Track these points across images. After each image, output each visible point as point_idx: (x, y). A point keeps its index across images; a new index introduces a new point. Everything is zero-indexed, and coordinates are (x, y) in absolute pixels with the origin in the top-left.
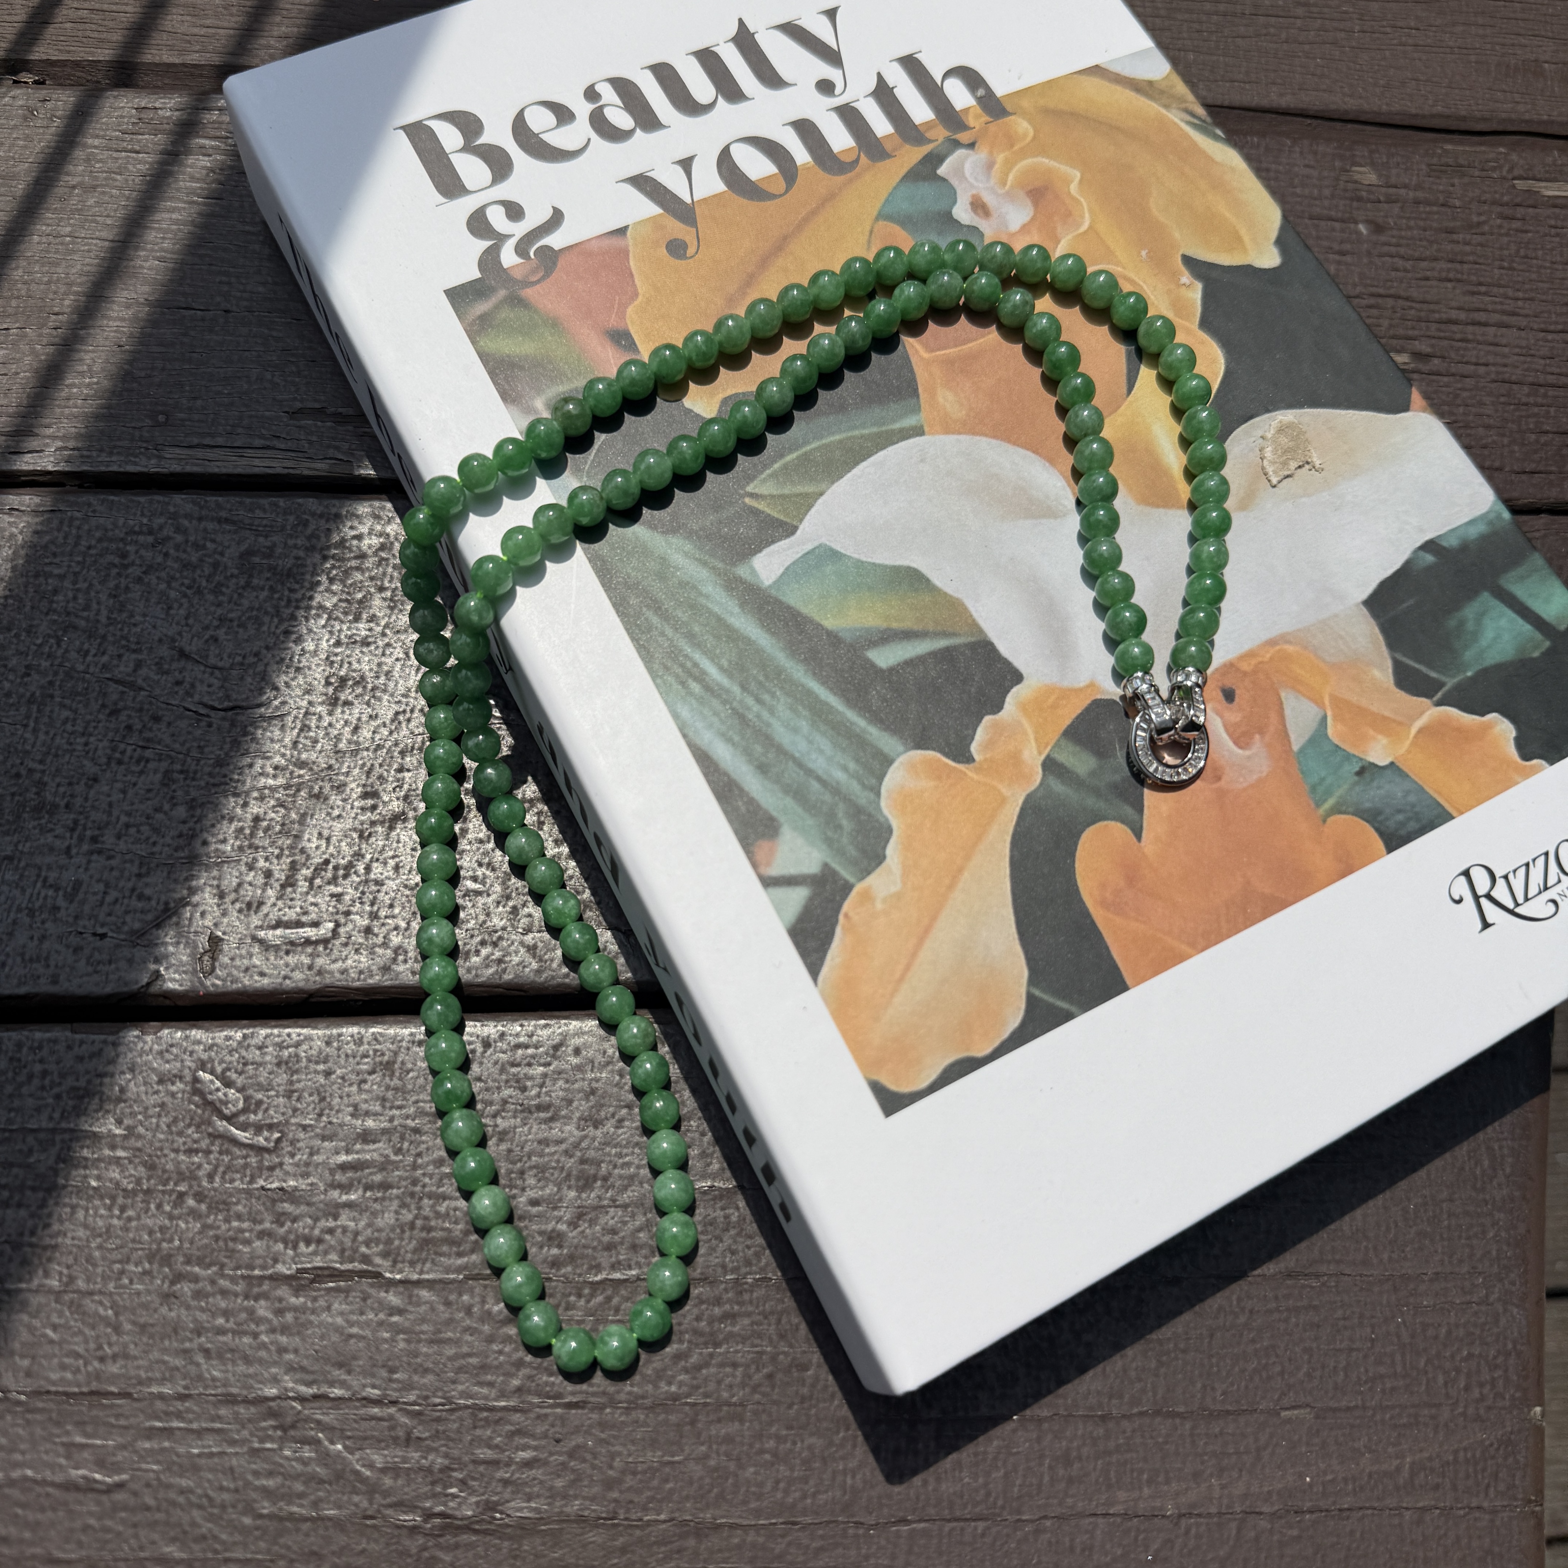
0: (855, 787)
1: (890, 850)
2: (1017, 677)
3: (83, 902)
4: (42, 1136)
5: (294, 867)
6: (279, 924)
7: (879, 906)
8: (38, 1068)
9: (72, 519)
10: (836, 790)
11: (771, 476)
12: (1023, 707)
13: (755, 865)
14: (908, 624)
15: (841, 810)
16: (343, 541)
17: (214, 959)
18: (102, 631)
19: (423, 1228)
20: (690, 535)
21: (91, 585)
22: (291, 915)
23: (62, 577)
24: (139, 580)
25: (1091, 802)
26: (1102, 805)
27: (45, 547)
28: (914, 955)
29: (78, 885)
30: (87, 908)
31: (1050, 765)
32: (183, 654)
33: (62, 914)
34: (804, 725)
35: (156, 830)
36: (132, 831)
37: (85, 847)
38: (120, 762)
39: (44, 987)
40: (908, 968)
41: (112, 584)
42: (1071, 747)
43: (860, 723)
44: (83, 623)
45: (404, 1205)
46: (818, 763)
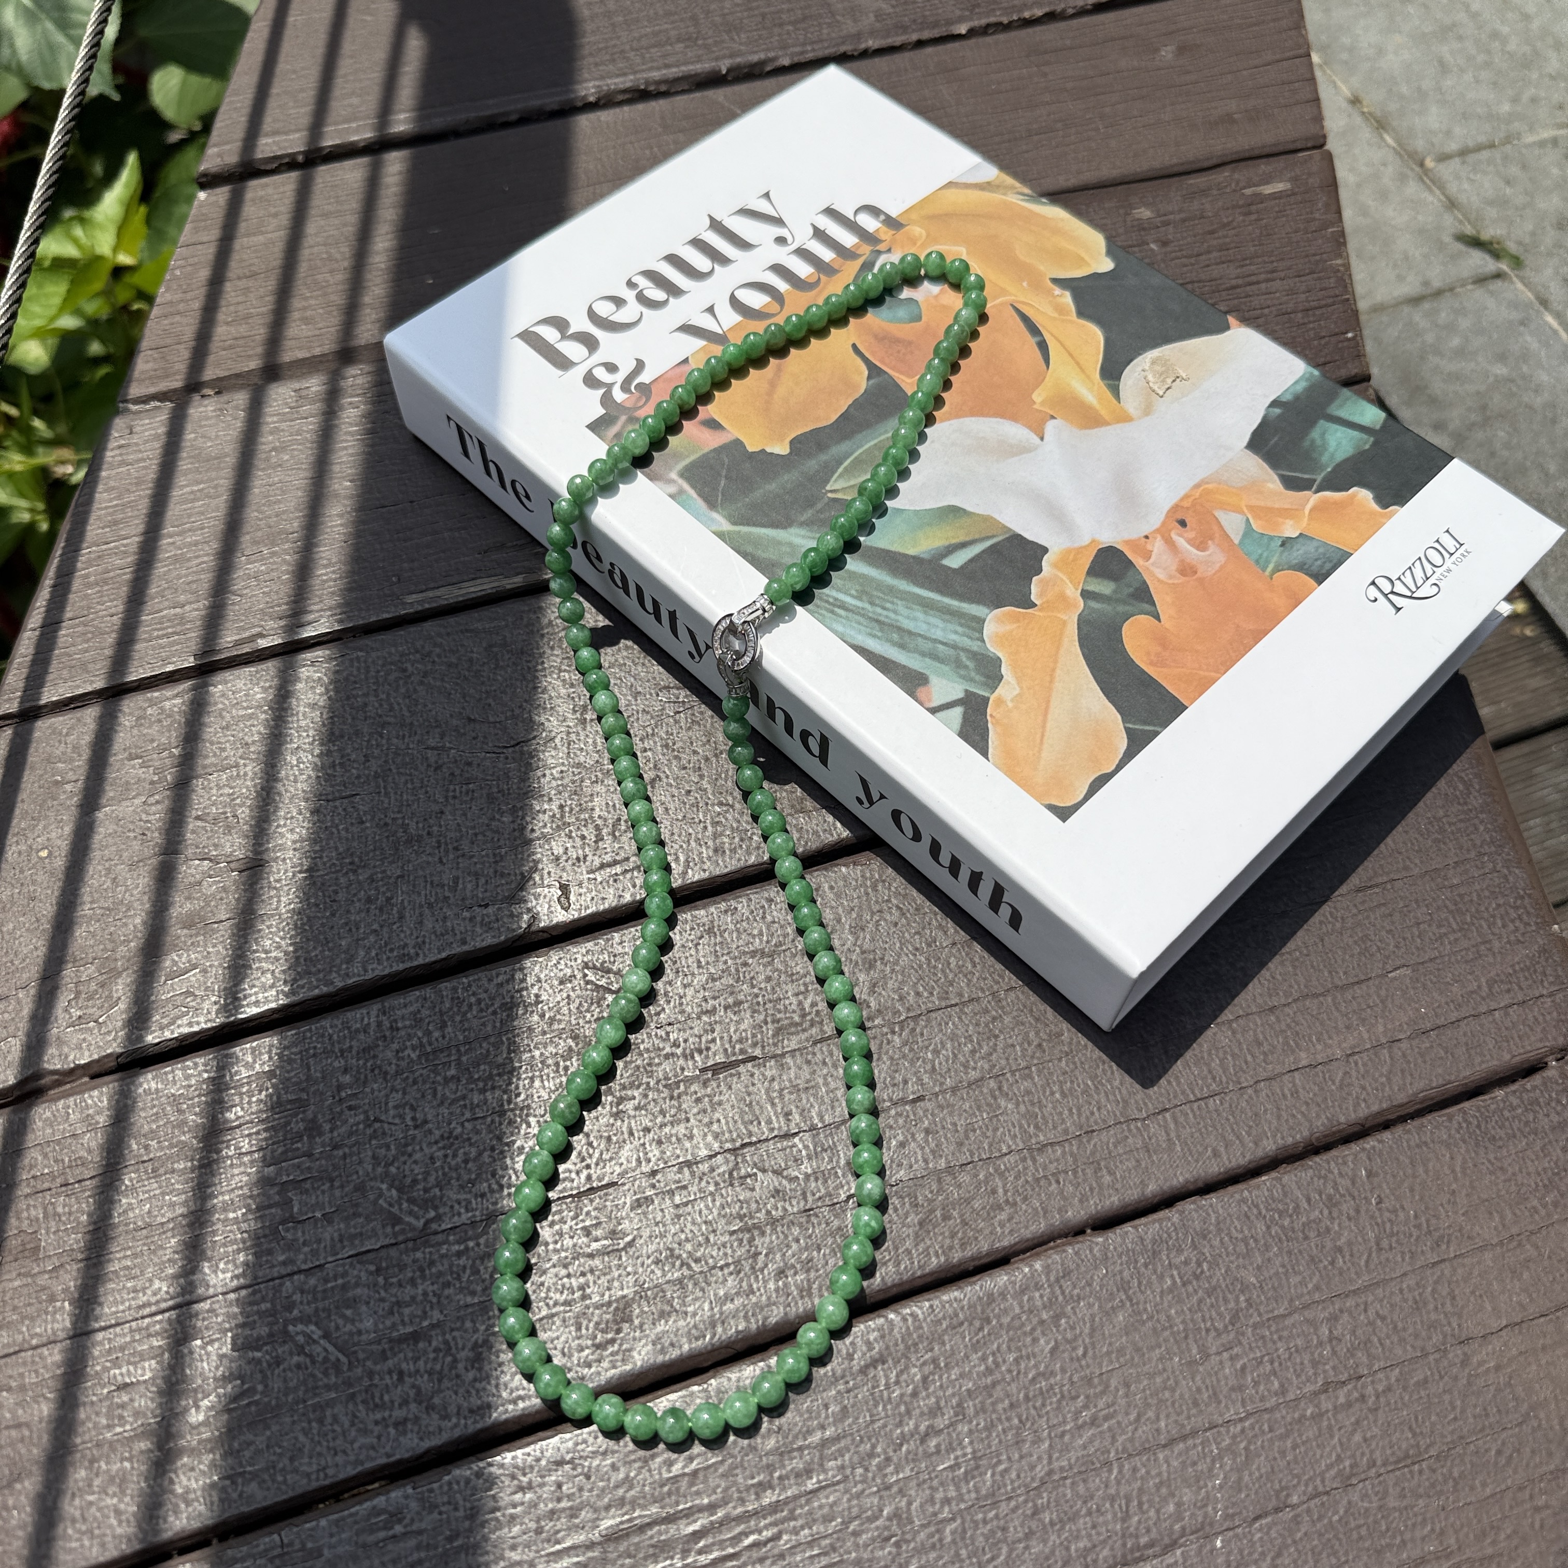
0: (966, 642)
1: (1004, 670)
2: (1045, 550)
3: (464, 888)
4: (492, 1040)
5: (597, 828)
6: (603, 866)
7: (1010, 705)
8: (473, 1000)
9: (358, 658)
10: (954, 647)
11: (840, 476)
12: (1055, 565)
13: (921, 704)
14: (962, 538)
15: (963, 657)
16: (550, 622)
17: (568, 898)
18: (408, 721)
19: (773, 1022)
20: (802, 524)
21: (388, 695)
22: (608, 858)
23: (366, 695)
24: (422, 683)
25: (1121, 608)
26: (1127, 608)
27: (346, 679)
28: (1044, 727)
29: (456, 880)
30: (469, 894)
31: (1085, 594)
32: (470, 720)
33: (452, 901)
34: (920, 615)
35: (497, 832)
36: (480, 837)
37: (451, 856)
38: (454, 797)
39: (457, 949)
40: (1043, 736)
41: (403, 690)
42: (1095, 580)
43: (954, 603)
44: (392, 720)
45: (754, 1011)
46: (938, 634)
